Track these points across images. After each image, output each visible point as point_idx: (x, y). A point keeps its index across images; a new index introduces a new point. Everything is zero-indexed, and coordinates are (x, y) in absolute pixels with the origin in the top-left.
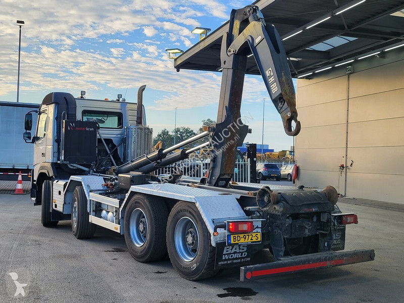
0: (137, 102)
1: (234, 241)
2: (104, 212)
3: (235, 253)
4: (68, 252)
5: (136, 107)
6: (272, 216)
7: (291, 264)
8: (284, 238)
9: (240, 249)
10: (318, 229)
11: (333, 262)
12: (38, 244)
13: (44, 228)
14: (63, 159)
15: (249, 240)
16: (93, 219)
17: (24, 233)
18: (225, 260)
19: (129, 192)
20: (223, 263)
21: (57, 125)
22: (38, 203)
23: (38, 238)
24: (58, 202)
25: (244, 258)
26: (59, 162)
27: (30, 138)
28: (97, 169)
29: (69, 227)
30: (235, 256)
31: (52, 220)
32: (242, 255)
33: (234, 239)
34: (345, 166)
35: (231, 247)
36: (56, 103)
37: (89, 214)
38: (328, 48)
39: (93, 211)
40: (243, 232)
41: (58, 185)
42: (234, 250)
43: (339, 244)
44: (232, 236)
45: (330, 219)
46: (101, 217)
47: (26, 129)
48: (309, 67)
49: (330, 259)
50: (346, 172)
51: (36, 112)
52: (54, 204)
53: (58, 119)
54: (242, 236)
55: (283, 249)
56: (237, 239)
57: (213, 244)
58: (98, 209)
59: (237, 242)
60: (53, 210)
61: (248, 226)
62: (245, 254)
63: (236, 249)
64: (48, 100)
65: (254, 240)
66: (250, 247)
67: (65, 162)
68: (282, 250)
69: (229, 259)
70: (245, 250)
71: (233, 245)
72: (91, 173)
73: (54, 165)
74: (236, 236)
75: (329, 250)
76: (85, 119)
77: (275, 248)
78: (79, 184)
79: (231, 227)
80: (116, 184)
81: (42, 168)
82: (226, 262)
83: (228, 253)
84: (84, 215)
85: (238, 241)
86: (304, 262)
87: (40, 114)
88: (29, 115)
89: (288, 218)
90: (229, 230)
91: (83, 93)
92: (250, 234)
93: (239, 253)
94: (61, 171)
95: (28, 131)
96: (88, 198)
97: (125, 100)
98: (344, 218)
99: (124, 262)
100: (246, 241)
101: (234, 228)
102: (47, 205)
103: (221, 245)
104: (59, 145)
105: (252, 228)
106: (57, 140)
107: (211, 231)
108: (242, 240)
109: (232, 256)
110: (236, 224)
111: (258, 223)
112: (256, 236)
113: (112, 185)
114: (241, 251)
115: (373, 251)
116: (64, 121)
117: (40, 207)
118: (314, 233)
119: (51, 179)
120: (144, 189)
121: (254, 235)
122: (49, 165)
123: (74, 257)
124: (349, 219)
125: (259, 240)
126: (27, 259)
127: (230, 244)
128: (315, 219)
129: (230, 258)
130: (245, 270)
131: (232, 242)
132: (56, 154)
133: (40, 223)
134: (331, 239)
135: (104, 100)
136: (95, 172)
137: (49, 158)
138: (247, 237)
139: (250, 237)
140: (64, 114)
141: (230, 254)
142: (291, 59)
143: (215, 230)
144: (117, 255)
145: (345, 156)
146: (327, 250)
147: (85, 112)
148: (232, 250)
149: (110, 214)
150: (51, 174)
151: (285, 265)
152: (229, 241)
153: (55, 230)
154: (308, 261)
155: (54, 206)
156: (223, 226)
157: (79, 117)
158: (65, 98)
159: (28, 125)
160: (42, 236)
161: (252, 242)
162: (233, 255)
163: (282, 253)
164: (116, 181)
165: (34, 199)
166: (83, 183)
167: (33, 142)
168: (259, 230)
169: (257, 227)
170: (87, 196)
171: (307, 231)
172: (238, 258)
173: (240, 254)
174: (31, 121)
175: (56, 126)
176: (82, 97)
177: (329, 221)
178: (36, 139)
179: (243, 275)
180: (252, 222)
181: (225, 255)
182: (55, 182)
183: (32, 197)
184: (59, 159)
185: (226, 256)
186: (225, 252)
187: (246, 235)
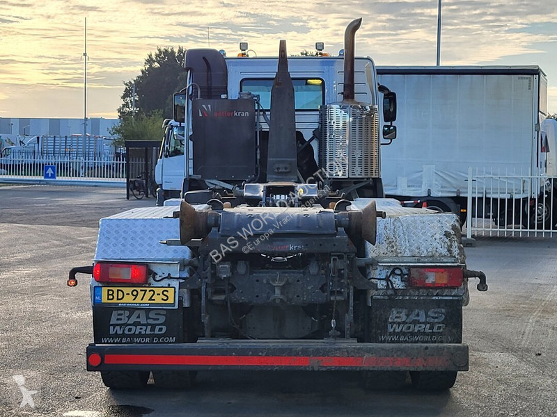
1: (108, 299)
3: (136, 324)
9: (148, 318)
15: (146, 300)
18: (117, 335)
20: (110, 340)
25: (159, 336)
30: (136, 330)
32: (153, 330)
33: (109, 295)
35: (127, 313)
40: (129, 283)
42: (133, 319)
43: (440, 334)
49: (320, 353)
54: (127, 290)
56: (115, 295)
59: (115, 301)
62: (160, 330)
63: (138, 317)
65: (158, 300)
69: (124, 335)
70: (162, 320)
74: (115, 289)
82: (116, 340)
83: (119, 322)
85: (118, 299)
90: (96, 278)
91: (244, 46)
92: (148, 289)
93: (146, 325)
100: (138, 300)
108: (128, 300)
109: (130, 330)
110: (104, 265)
111: (171, 268)
112: (164, 294)
114: (150, 321)
115: (463, 349)
121: (159, 291)
125: (171, 301)
129: (126, 332)
131: (105, 300)
138: (141, 294)
139: (149, 295)
141: (126, 325)
143: (71, 277)
148: (129, 317)
152: (98, 298)
158: (204, 58)
161: (151, 305)
162: (134, 328)
168: (174, 283)
169: (169, 277)
171: (276, 291)
172: (146, 336)
173: (149, 327)
180: (147, 265)
181: (114, 326)
185: (118, 328)
186: (113, 321)
187: (138, 289)
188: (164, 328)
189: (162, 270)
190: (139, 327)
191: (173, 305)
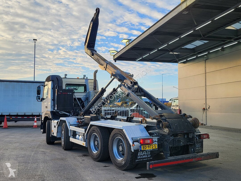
0: (93, 79)
2: (77, 136)
4: (59, 157)
5: (93, 81)
6: (163, 135)
7: (174, 160)
8: (170, 147)
9: (147, 153)
10: (188, 142)
11: (196, 159)
12: (44, 153)
13: (48, 145)
14: (56, 109)
15: (151, 148)
16: (72, 140)
17: (37, 148)
18: (139, 159)
19: (90, 125)
20: (138, 160)
21: (53, 92)
22: (44, 132)
23: (44, 150)
24: (54, 131)
25: (149, 158)
26: (54, 111)
27: (39, 99)
28: (74, 114)
29: (60, 144)
30: (144, 157)
31: (51, 141)
34: (205, 109)
35: (142, 152)
36: (52, 81)
37: (70, 137)
38: (194, 47)
39: (72, 135)
40: (148, 144)
41: (54, 123)
42: (143, 154)
43: (200, 149)
44: (142, 146)
45: (194, 136)
46: (76, 139)
47: (38, 94)
48: (184, 57)
49: (195, 157)
50: (206, 112)
51: (43, 85)
52: (52, 132)
53: (53, 88)
54: (147, 146)
55: (169, 152)
57: (133, 151)
58: (74, 134)
59: (145, 149)
60: (52, 135)
61: (150, 141)
62: (149, 156)
63: (144, 153)
64: (48, 79)
65: (154, 148)
66: (152, 152)
67: (57, 111)
68: (169, 153)
69: (141, 159)
70: (150, 153)
71: (143, 151)
72: (71, 116)
73: (52, 112)
74: (144, 146)
75: (194, 153)
76: (67, 88)
77: (165, 152)
78: (65, 121)
79: (141, 141)
80: (83, 121)
81: (46, 114)
82: (139, 160)
84: (67, 138)
86: (180, 159)
87: (44, 86)
88: (39, 87)
89: (171, 136)
90: (140, 143)
91: (66, 75)
93: (146, 155)
94: (55, 115)
95: (39, 95)
96: (69, 129)
97: (87, 78)
98: (202, 136)
99: (88, 161)
100: (150, 148)
101: (143, 142)
102: (49, 134)
103: (137, 151)
104: (54, 102)
105: (152, 142)
106: (53, 100)
107: (131, 144)
108: (147, 148)
109: (142, 157)
110: (144, 140)
111: (155, 139)
112: (155, 146)
113: (81, 121)
114: (147, 154)
115: (218, 153)
116: (56, 90)
117: (45, 134)
118: (186, 144)
119: (51, 119)
120: (97, 123)
121: (154, 145)
122: (49, 113)
123: (62, 159)
124: (205, 136)
125: (156, 148)
126: (38, 161)
127: (141, 151)
128: (186, 137)
129: (142, 158)
130: (149, 164)
131: (142, 149)
132: (53, 107)
133: (45, 142)
134: (195, 147)
135: (77, 78)
136: (73, 115)
137: (50, 109)
139: (152, 146)
140: (56, 86)
141: (142, 155)
142: (174, 53)
143: (133, 143)
144: (84, 158)
145: (205, 104)
146: (193, 153)
147: (68, 85)
148: (142, 153)
149: (81, 137)
150: (51, 117)
151: (171, 161)
152: (141, 149)
153: (53, 146)
154: (183, 159)
155: (52, 134)
156: (137, 141)
157: (64, 87)
158: (57, 78)
159: (39, 92)
160: (46, 149)
161: (153, 149)
163: (169, 155)
164: (83, 119)
165: (42, 130)
166: (66, 121)
167: (41, 101)
168: (156, 143)
169: (155, 141)
170: (68, 128)
171: (182, 143)
172: (146, 158)
174: (40, 90)
175: (52, 92)
176: (65, 77)
177: (193, 137)
178: (43, 99)
179: (148, 167)
180: (152, 139)
181: (139, 156)
182: (52, 121)
183: (41, 129)
184: (54, 109)
185: (140, 157)
186: (139, 155)
187: (149, 145)
189: (154, 140)
191: (157, 149)
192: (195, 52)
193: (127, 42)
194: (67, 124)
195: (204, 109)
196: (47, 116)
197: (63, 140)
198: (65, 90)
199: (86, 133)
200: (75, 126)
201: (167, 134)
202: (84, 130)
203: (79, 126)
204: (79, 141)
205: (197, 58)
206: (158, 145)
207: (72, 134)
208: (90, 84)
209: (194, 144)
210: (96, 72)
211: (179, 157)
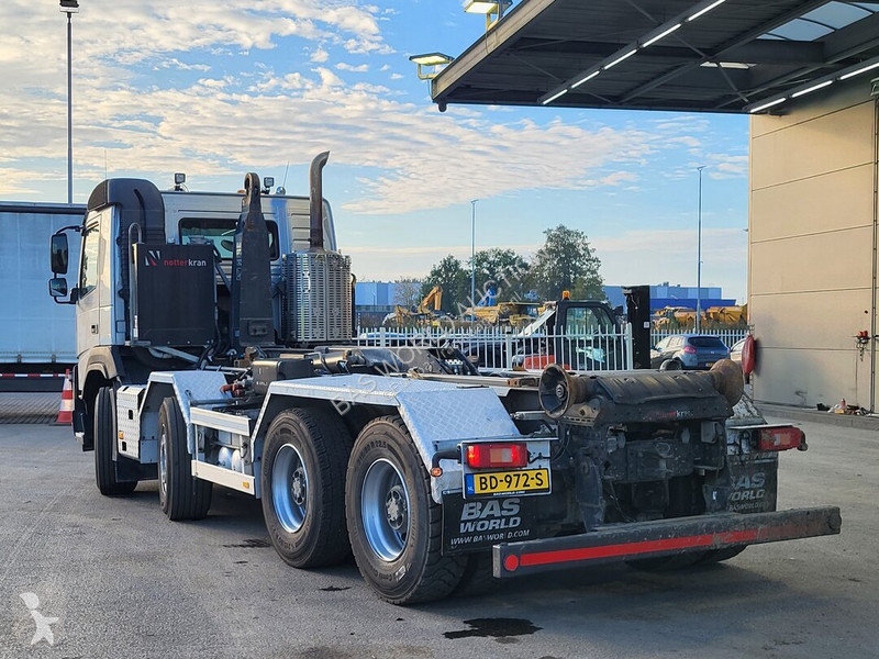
0: (308, 195)
1: (482, 489)
2: (224, 452)
3: (490, 517)
4: (140, 549)
5: (307, 206)
6: (577, 430)
7: (619, 539)
8: (604, 481)
9: (502, 509)
10: (697, 463)
11: (730, 535)
12: (80, 532)
13: (104, 498)
14: (136, 335)
15: (520, 487)
16: (201, 469)
17: (54, 510)
18: (467, 534)
19: (268, 397)
20: (460, 541)
21: (121, 256)
22: (88, 446)
23: (81, 520)
24: (128, 434)
25: (513, 530)
26: (127, 343)
27: (64, 292)
28: (216, 355)
29: (153, 495)
30: (490, 525)
31: (120, 480)
32: (507, 523)
33: (481, 483)
34: (870, 335)
35: (479, 505)
36: (117, 204)
37: (191, 457)
38: (821, 32)
39: (200, 449)
40: (503, 468)
41: (128, 397)
42: (487, 512)
43: (761, 499)
44: (477, 478)
45: (724, 435)
46: (218, 464)
47: (55, 270)
48: (777, 84)
49: (721, 529)
50: (874, 351)
51: (77, 228)
52: (120, 441)
53: (121, 241)
54: (500, 476)
55: (602, 505)
56: (488, 483)
57: (437, 498)
58: (212, 444)
59: (489, 490)
60: (119, 455)
61: (515, 453)
62: (515, 522)
63: (492, 509)
64: (99, 199)
65: (533, 485)
66: (528, 502)
67: (142, 343)
68: (599, 509)
69: (476, 533)
70: (516, 511)
71: (484, 499)
72: (202, 366)
73: (117, 350)
74: (487, 476)
75: (723, 508)
76: (186, 240)
77: (586, 504)
78: (167, 389)
79: (471, 456)
80: (248, 385)
81: (93, 359)
82: (468, 540)
83: (472, 517)
84: (182, 461)
85: (492, 488)
86: (653, 535)
87: (85, 233)
88: (60, 237)
89: (615, 432)
90: (468, 463)
91: (180, 178)
92: (521, 473)
93: (500, 518)
94: (132, 363)
95: (59, 276)
96: (187, 421)
97: (284, 191)
98: (765, 436)
99: (263, 567)
100: (512, 488)
101: (481, 457)
102: (106, 445)
103: (454, 501)
104: (127, 304)
105: (523, 459)
106: (122, 293)
107: (429, 465)
108: (502, 488)
109: (483, 526)
110: (483, 447)
111: (540, 447)
112: (538, 477)
113: (240, 387)
114: (505, 513)
115: (837, 511)
116: (135, 246)
117: (92, 454)
118: (688, 471)
119: (112, 383)
120: (296, 386)
121: (532, 474)
122: (107, 352)
123: (150, 558)
124: (778, 439)
125: (545, 485)
126: (43, 564)
127: (472, 498)
128: (686, 438)
129: (479, 529)
130: (501, 550)
131: (478, 490)
132: (122, 326)
133: (94, 488)
134: (728, 484)
135: (236, 192)
136: (210, 364)
137: (107, 336)
138: (515, 480)
139: (522, 479)
140: (134, 229)
141: (478, 520)
142: (723, 65)
143: (436, 464)
145: (870, 311)
146: (716, 510)
147: (187, 224)
148: (481, 510)
149: (236, 453)
150: (112, 372)
151: (605, 541)
152: (470, 489)
153: (126, 502)
154: (665, 532)
155: (120, 447)
156: (454, 455)
157: (171, 233)
158: (136, 191)
159: (59, 263)
160: (92, 516)
161: (527, 491)
162: (486, 522)
163: (599, 516)
164: (249, 378)
165: (80, 435)
166: (175, 387)
167: (73, 301)
168: (546, 464)
169: (540, 457)
170: (185, 415)
171: (663, 464)
172: (500, 531)
173: (504, 520)
174: (66, 252)
175: (118, 259)
176: (177, 188)
177: (720, 441)
178: (80, 292)
179: (499, 565)
180: (523, 444)
181: (465, 522)
182: (120, 391)
183: (76, 430)
184: (128, 338)
185: (469, 524)
186: (464, 517)
187: (511, 474)
188: (519, 519)
189: (534, 449)
190: (492, 521)
191: (548, 490)
192: (825, 60)
193: (493, 11)
194: (179, 398)
195: (864, 337)
196: (98, 367)
197: (163, 473)
198: (175, 249)
199: (255, 432)
200: (214, 409)
201: (591, 424)
202: (245, 420)
203: (230, 409)
204: (231, 473)
205: (838, 87)
206: (555, 475)
207: (200, 442)
208: (293, 221)
209: (723, 472)
210: (321, 162)
211: (649, 528)
